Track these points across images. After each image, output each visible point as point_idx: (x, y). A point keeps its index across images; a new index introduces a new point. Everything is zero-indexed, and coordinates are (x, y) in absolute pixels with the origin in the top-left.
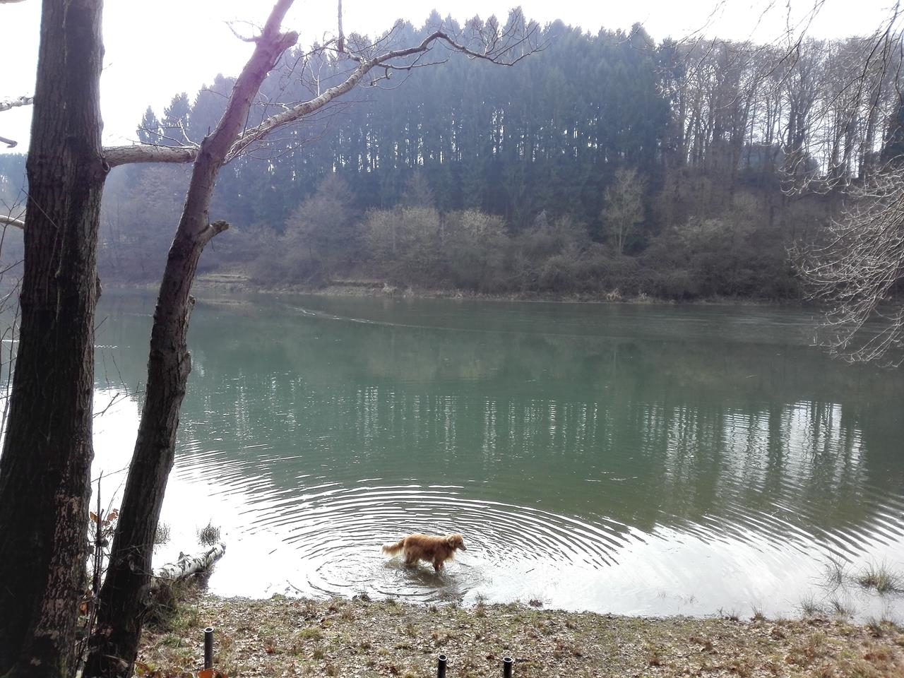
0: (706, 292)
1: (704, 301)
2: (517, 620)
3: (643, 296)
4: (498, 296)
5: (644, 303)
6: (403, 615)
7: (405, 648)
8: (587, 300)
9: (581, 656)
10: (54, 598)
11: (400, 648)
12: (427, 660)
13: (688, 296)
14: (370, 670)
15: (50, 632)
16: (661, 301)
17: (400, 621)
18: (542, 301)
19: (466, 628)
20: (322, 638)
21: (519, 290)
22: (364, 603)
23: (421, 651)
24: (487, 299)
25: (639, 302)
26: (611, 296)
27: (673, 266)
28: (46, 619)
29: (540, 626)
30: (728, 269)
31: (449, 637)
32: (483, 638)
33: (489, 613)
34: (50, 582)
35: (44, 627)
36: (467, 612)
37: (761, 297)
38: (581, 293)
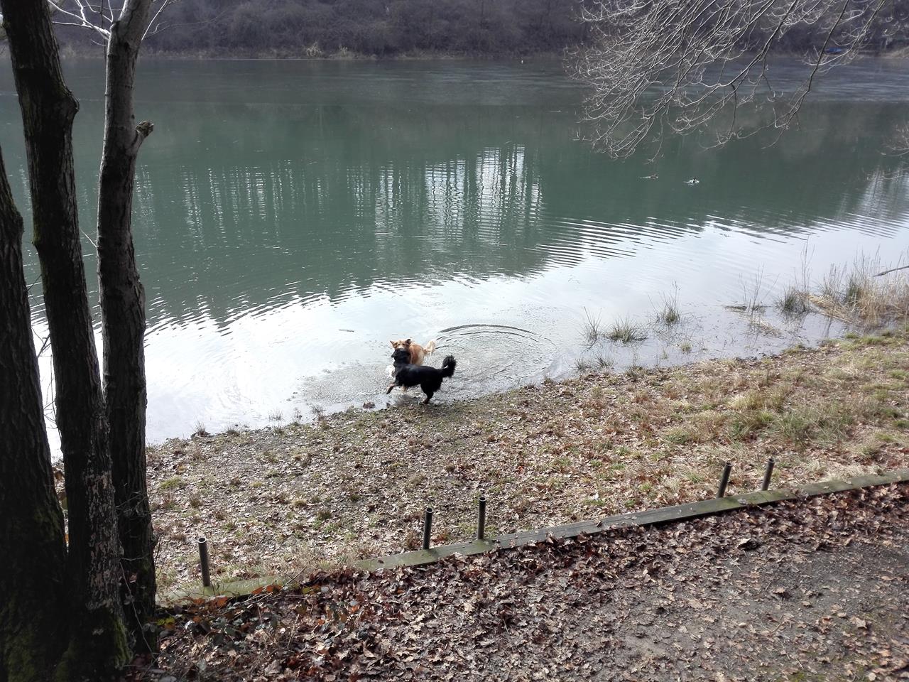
0: (406, 46)
1: (404, 56)
2: (360, 425)
3: (344, 51)
4: (183, 54)
5: (346, 58)
6: (253, 443)
7: (275, 476)
8: (286, 56)
9: (431, 447)
10: (102, 571)
11: (270, 477)
12: (303, 483)
13: (389, 50)
14: (255, 505)
15: (104, 602)
16: (362, 56)
17: (253, 449)
18: (235, 58)
19: (319, 443)
20: (187, 485)
21: (207, 46)
22: (206, 439)
23: (292, 475)
24: (170, 58)
25: (341, 58)
26: (311, 51)
27: (371, 17)
28: (97, 593)
29: (384, 427)
30: (424, 20)
31: (310, 456)
32: (341, 449)
33: (332, 423)
34: (93, 558)
35: (98, 600)
36: (312, 427)
37: (457, 50)
38: (278, 47)
